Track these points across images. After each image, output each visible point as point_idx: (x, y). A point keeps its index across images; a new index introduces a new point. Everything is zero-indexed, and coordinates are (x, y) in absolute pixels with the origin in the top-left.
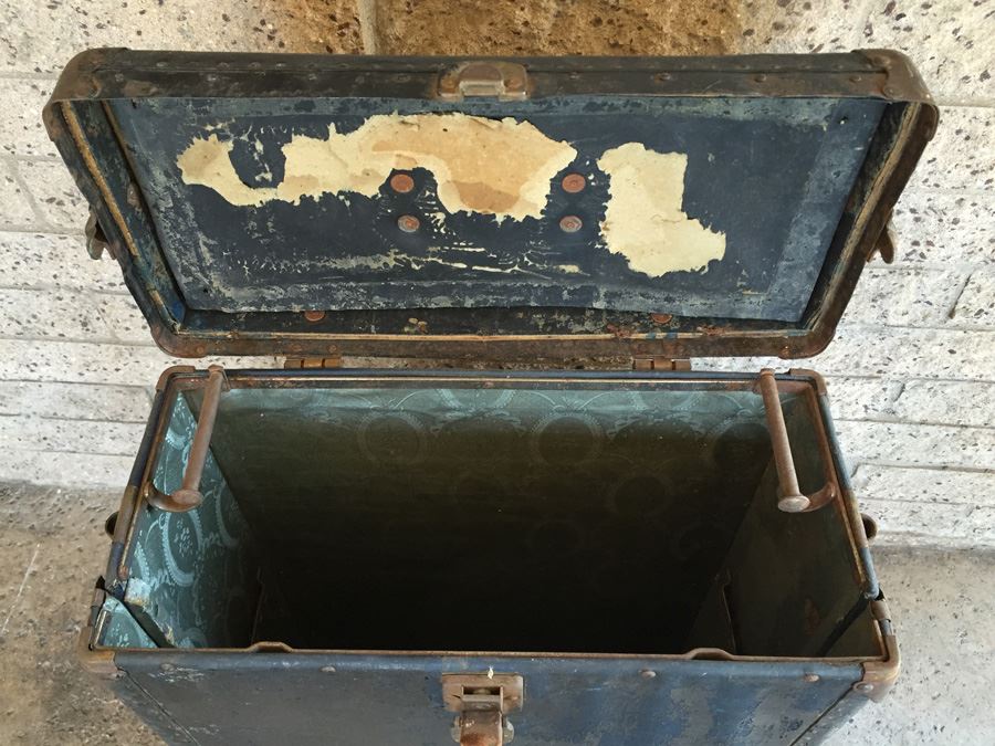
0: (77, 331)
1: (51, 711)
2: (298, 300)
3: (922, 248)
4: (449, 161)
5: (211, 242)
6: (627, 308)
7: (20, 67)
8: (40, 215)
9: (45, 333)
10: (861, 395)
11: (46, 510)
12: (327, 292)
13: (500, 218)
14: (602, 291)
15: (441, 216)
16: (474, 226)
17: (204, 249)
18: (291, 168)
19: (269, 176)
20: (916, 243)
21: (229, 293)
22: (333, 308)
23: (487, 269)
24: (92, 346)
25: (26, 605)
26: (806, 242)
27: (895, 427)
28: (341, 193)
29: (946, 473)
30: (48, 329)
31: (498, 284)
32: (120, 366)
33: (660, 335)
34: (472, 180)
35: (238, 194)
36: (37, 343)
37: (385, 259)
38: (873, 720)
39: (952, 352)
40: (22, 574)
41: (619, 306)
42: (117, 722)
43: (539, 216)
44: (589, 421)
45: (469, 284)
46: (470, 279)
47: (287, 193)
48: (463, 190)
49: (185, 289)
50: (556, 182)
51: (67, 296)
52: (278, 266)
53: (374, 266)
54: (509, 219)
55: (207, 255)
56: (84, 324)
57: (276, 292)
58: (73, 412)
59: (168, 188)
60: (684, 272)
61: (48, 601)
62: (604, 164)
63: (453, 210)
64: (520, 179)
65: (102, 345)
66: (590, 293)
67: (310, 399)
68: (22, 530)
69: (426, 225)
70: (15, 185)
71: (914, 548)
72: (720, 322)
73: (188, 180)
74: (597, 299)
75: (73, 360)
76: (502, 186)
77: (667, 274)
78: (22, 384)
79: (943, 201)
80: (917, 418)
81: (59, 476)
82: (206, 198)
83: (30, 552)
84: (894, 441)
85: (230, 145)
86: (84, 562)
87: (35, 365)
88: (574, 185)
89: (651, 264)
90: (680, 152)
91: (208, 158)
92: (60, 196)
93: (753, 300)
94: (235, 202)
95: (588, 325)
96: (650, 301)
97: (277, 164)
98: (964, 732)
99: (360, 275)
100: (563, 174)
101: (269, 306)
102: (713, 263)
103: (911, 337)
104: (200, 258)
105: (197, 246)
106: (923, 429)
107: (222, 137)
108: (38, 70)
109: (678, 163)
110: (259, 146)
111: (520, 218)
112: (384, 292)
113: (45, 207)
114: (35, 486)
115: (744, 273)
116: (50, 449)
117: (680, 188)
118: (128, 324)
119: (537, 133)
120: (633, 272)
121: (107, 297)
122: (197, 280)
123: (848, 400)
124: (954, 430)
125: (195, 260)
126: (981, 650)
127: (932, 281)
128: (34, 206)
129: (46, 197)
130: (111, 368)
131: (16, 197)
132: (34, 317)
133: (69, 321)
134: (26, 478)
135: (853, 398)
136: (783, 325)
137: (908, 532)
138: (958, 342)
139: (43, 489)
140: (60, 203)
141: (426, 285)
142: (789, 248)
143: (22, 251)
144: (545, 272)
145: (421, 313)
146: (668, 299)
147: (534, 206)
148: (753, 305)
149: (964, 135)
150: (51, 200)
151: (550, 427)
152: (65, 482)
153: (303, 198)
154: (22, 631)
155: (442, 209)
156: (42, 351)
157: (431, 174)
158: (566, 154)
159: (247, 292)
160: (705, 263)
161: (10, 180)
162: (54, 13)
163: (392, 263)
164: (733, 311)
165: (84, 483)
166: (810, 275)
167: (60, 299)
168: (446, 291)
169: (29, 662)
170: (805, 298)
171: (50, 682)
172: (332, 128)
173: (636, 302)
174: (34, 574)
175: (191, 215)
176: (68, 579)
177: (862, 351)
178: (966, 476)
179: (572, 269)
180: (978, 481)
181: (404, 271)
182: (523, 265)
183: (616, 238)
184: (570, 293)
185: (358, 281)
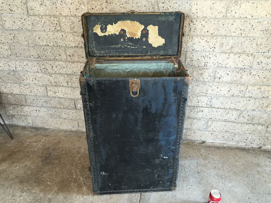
0: (65, 84)
1: (43, 162)
2: (106, 54)
3: (206, 64)
4: (128, 28)
5: (95, 43)
6: (153, 54)
8: (67, 58)
9: (60, 85)
10: (205, 100)
11: (47, 132)
12: (110, 52)
13: (134, 38)
14: (149, 51)
15: (126, 38)
16: (131, 39)
17: (94, 44)
18: (108, 30)
19: (105, 31)
21: (96, 52)
23: (133, 47)
24: (67, 88)
25: (41, 146)
26: (175, 40)
27: (213, 109)
28: (114, 34)
29: (226, 122)
30: (61, 84)
31: (134, 50)
32: (71, 93)
33: (158, 57)
34: (131, 31)
35: (100, 34)
36: (58, 87)
37: (119, 46)
39: (218, 88)
40: (41, 142)
42: (56, 164)
43: (140, 38)
44: (148, 70)
45: (130, 50)
46: (130, 49)
47: (107, 34)
48: (130, 33)
49: (90, 51)
50: (142, 32)
51: (66, 76)
52: (104, 47)
53: (117, 47)
54: (136, 38)
55: (94, 45)
56: (67, 83)
57: (102, 52)
58: (59, 106)
59: (91, 33)
60: (160, 46)
61: (45, 146)
62: (148, 28)
63: (128, 37)
64: (137, 31)
65: (69, 88)
68: (42, 135)
69: (125, 39)
70: (65, 53)
72: (166, 55)
73: (94, 32)
74: (148, 53)
75: (63, 91)
76: (134, 32)
77: (158, 46)
78: (52, 98)
79: (207, 54)
80: (216, 107)
82: (96, 34)
83: (43, 139)
84: (214, 113)
85: (100, 26)
86: (53, 140)
87: (56, 92)
88: (144, 32)
89: (155, 45)
90: (157, 26)
91: (97, 28)
93: (170, 51)
95: (147, 56)
96: (156, 52)
97: (106, 28)
99: (115, 48)
100: (143, 30)
101: (101, 54)
102: (163, 44)
103: (210, 85)
104: (93, 45)
105: (93, 43)
106: (219, 110)
107: (100, 25)
108: (74, 32)
109: (157, 27)
110: (104, 26)
111: (137, 38)
112: (118, 52)
113: (68, 57)
114: (45, 128)
115: (168, 46)
116: (52, 117)
117: (158, 31)
118: (75, 82)
119: (139, 24)
120: (153, 47)
121: (73, 76)
122: (92, 49)
123: (202, 101)
124: (224, 110)
125: (92, 46)
126: (240, 164)
127: (210, 71)
128: (66, 56)
130: (69, 94)
131: (64, 54)
132: (59, 82)
133: (65, 82)
134: (44, 127)
136: (175, 55)
137: (224, 143)
138: (218, 85)
139: (47, 129)
140: (71, 56)
141: (124, 50)
142: (173, 41)
143: (62, 66)
144: (141, 48)
145: (123, 56)
146: (158, 52)
147: (139, 36)
148: (170, 52)
149: (207, 42)
150: (69, 55)
151: (142, 73)
152: (52, 128)
153: (109, 35)
154: (39, 150)
155: (127, 37)
156: (58, 89)
157: (125, 31)
158: (143, 27)
159: (98, 52)
160: (162, 44)
161: (64, 51)
162: (79, 22)
163: (120, 46)
164: (167, 53)
165: (56, 128)
166: (177, 46)
167: (65, 77)
168: (126, 52)
169: (40, 155)
170: (177, 50)
171: (44, 158)
172: (114, 23)
174: (43, 142)
175: (93, 38)
176: (50, 143)
177: (202, 89)
178: (230, 123)
179: (144, 47)
180: (233, 125)
181: (121, 48)
182: (138, 47)
183: (150, 41)
184: (145, 52)
185: (114, 50)
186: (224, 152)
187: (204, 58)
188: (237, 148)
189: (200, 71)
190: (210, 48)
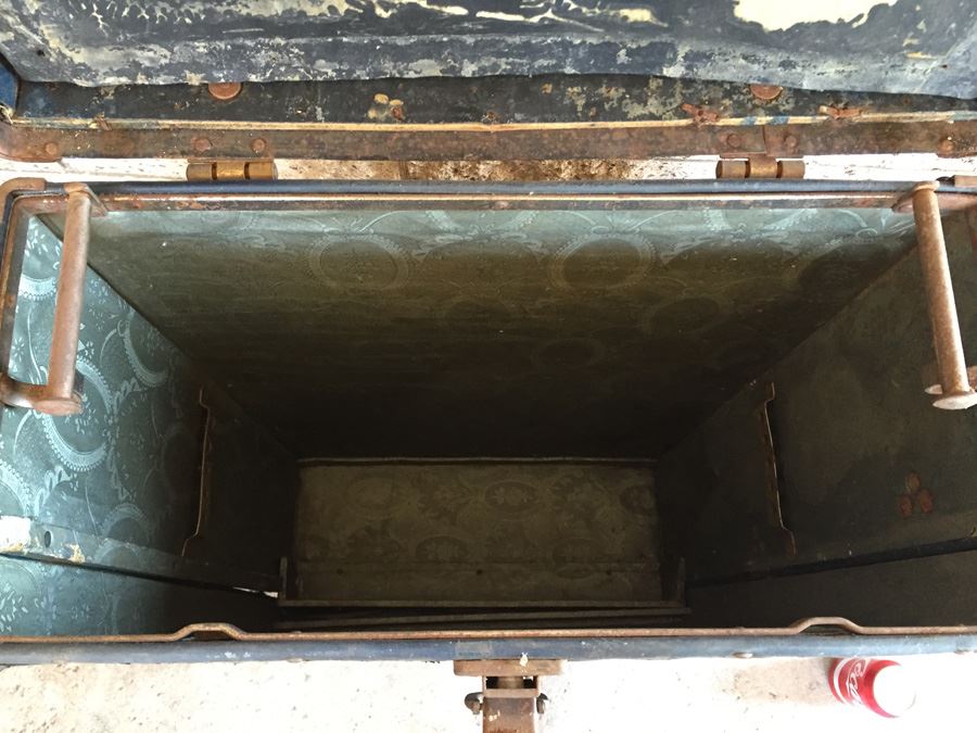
2: (196, 67)
6: (717, 76)
12: (239, 53)
14: (682, 50)
21: (80, 56)
22: (253, 78)
23: (501, 16)
31: (517, 40)
33: (762, 120)
41: (704, 72)
44: (639, 242)
45: (470, 40)
46: (471, 32)
52: (150, 11)
57: (156, 55)
60: (825, 23)
66: (662, 53)
72: (855, 98)
74: (672, 62)
77: (798, 26)
95: (653, 106)
96: (756, 67)
101: (148, 76)
102: (878, 10)
112: (332, 52)
115: (921, 25)
120: (741, 22)
122: (20, 37)
136: (951, 103)
141: (400, 41)
144: (593, 21)
145: (393, 86)
146: (786, 65)
148: (916, 74)
159: (106, 55)
164: (882, 82)
168: (431, 51)
173: (733, 67)
179: (640, 15)
184: (630, 53)
185: (288, 36)
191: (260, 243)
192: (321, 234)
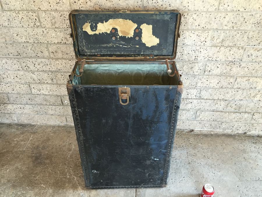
0: (50, 82)
1: (34, 163)
2: (97, 52)
3: (197, 57)
4: (120, 27)
5: (85, 41)
6: (146, 54)
7: (53, 27)
8: (50, 55)
9: (44, 82)
10: (194, 92)
11: (34, 129)
12: (101, 51)
13: (127, 37)
14: (142, 51)
15: (118, 37)
16: (123, 38)
17: (84, 42)
18: (98, 28)
19: (95, 29)
20: (195, 57)
21: (86, 51)
22: (102, 54)
23: (125, 47)
24: (52, 85)
25: (29, 145)
26: (170, 40)
27: (202, 101)
28: (104, 32)
29: (214, 112)
30: (45, 81)
31: (127, 49)
32: (57, 90)
33: (151, 57)
34: (123, 30)
35: (90, 33)
36: (42, 85)
37: (110, 45)
38: (205, 163)
39: (207, 81)
40: (29, 140)
41: (145, 53)
42: (48, 164)
43: (132, 37)
44: (141, 72)
45: (122, 49)
46: (123, 48)
47: (97, 32)
48: (122, 32)
49: (80, 50)
50: (135, 30)
51: (50, 73)
52: (94, 46)
53: (108, 46)
54: (128, 37)
55: (84, 44)
56: (52, 80)
57: (93, 51)
58: (45, 103)
59: (81, 31)
60: (154, 46)
61: (34, 144)
62: (141, 27)
63: (120, 36)
64: (129, 30)
65: (55, 85)
66: (140, 51)
67: (98, 67)
68: (29, 132)
69: (116, 38)
70: (47, 49)
71: (213, 134)
72: (160, 55)
73: (84, 30)
74: (142, 52)
75: (48, 88)
76: (127, 31)
77: (152, 46)
78: (37, 95)
79: (198, 48)
80: (205, 98)
81: (38, 122)
82: (86, 32)
83: (31, 136)
84: (202, 104)
85: (90, 24)
86: (42, 138)
87: (41, 90)
88: (137, 31)
89: (149, 45)
90: (151, 25)
91: (87, 26)
92: (54, 52)
93: (165, 51)
94: (90, 34)
95: (140, 56)
96: (150, 52)
97: (96, 27)
98: (224, 166)
99: (106, 47)
100: (136, 29)
101: (92, 53)
102: (158, 44)
103: (199, 78)
104: (83, 44)
105: (83, 42)
106: (207, 101)
107: (89, 23)
108: (56, 27)
109: (151, 26)
110: (94, 24)
111: (130, 37)
112: (110, 51)
113: (51, 54)
114: (32, 125)
115: (162, 46)
116: (38, 114)
117: (152, 31)
118: (60, 79)
119: (132, 22)
120: (147, 46)
121: (58, 73)
122: (82, 48)
123: (192, 94)
124: (213, 101)
125: (82, 45)
126: (227, 151)
127: (200, 64)
128: (49, 53)
129: (52, 51)
130: (55, 91)
131: (47, 51)
132: (43, 79)
133: (49, 79)
134: (30, 123)
135: (192, 93)
136: (170, 55)
137: (211, 131)
138: (208, 78)
139: (33, 125)
140: (54, 53)
141: (116, 49)
142: (168, 41)
143: (45, 63)
144: (133, 47)
145: (115, 55)
146: (152, 52)
147: (132, 35)
148: (165, 52)
149: (198, 36)
150: (52, 52)
151: (135, 74)
152: (38, 124)
153: (99, 33)
154: (29, 149)
155: (119, 36)
156: (42, 87)
157: (117, 29)
158: (136, 26)
159: (89, 51)
160: (157, 44)
161: (46, 48)
162: (61, 17)
163: (111, 45)
164: (162, 53)
165: (43, 124)
166: (172, 46)
167: (49, 74)
168: (119, 51)
169: (30, 155)
170: (172, 50)
171: (34, 158)
172: (104, 21)
173: (148, 53)
174: (31, 140)
175: (83, 36)
176: (38, 141)
177: (192, 82)
178: (218, 113)
179: (138, 46)
180: (221, 114)
181: (112, 47)
182: (130, 46)
183: (144, 41)
184: (138, 51)
185: (106, 49)
186: (211, 140)
187: (195, 52)
188: (224, 135)
189: (191, 65)
190: (201, 42)
191: (99, 72)
192: (106, 70)
